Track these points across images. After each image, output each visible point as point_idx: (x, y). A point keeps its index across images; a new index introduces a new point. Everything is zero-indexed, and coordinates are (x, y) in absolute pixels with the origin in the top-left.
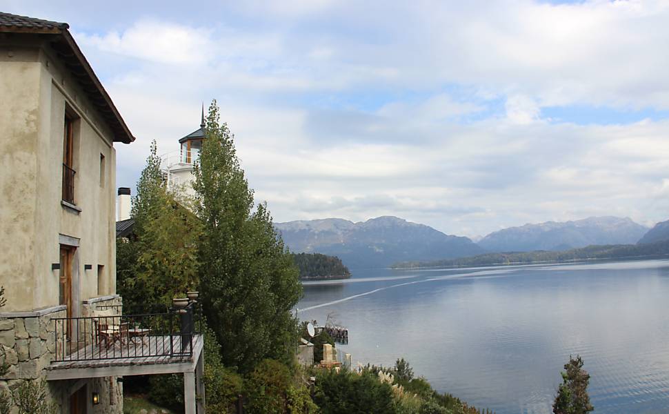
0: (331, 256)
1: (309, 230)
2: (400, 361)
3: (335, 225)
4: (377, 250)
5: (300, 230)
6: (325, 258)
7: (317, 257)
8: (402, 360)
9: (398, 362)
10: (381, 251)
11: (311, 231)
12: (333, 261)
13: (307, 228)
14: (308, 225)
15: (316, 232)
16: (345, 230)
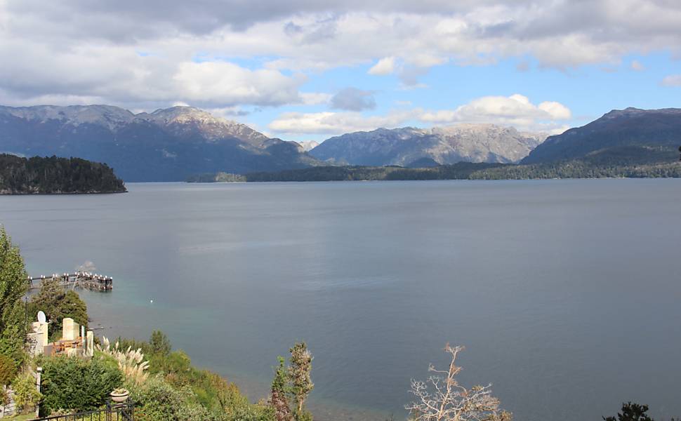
0: (98, 162)
1: (65, 120)
2: (157, 333)
3: (105, 115)
4: (167, 155)
5: (50, 119)
6: (87, 165)
7: (76, 163)
8: (159, 333)
9: (154, 335)
10: (172, 156)
11: (68, 122)
12: (99, 170)
13: (60, 118)
14: (61, 113)
15: (76, 124)
16: (120, 123)
